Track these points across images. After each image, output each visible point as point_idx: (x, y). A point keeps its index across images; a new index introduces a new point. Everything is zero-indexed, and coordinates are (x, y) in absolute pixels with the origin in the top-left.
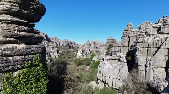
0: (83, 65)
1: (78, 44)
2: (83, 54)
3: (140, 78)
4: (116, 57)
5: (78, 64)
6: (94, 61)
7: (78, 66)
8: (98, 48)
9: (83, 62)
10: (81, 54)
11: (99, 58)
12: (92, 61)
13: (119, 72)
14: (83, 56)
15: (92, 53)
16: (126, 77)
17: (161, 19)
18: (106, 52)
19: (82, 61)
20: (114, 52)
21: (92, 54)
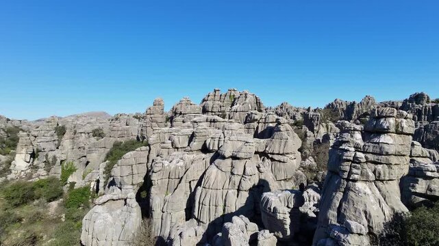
0: (36, 202)
1: (8, 120)
2: (35, 163)
3: (154, 232)
4: (120, 195)
5: (17, 201)
6: (73, 184)
7: (17, 205)
8: (84, 149)
9: (36, 192)
10: (29, 162)
11: (87, 178)
12: (66, 184)
13: (123, 226)
14: (36, 168)
15: (65, 164)
16: (133, 234)
17: (211, 94)
18: (105, 168)
19: (33, 189)
20: (119, 177)
21: (67, 167)
